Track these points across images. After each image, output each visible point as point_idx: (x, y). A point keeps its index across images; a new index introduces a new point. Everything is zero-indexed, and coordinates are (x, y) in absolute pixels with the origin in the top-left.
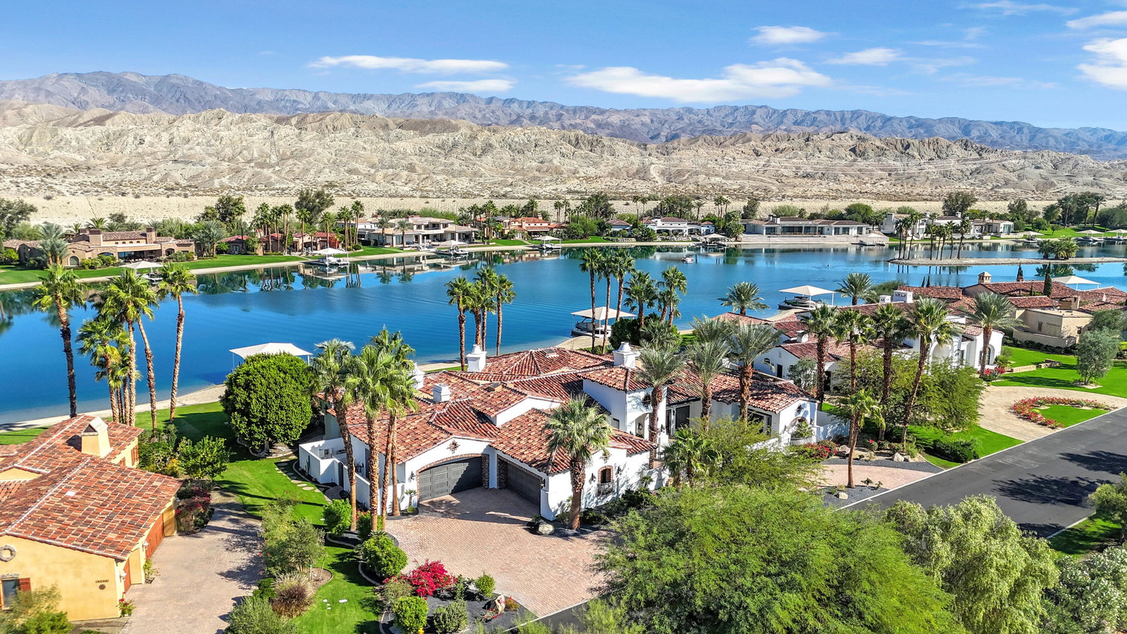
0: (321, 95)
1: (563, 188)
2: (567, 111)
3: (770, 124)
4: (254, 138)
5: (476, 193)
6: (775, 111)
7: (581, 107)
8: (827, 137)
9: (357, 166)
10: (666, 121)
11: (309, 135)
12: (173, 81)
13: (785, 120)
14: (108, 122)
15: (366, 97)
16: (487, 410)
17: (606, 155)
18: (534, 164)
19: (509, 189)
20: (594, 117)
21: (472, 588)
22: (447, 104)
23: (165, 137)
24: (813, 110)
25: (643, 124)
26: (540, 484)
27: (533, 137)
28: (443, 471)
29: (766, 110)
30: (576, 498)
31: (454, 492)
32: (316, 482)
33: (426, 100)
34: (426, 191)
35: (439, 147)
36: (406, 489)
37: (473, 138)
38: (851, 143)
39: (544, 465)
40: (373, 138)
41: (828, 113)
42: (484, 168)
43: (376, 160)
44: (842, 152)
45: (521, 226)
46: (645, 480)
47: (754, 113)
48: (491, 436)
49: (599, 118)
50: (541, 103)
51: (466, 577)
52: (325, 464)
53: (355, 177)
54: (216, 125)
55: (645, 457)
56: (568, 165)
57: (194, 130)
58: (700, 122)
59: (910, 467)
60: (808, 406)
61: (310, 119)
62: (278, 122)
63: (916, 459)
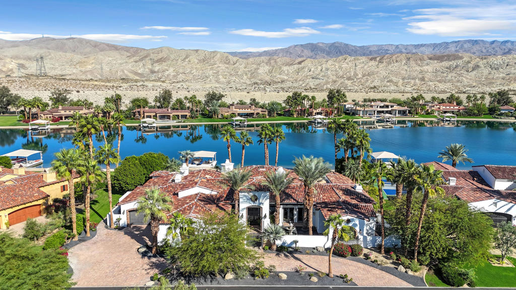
0: (400, 46)
9: (395, 78)
11: (382, 65)
12: (337, 45)
14: (302, 63)
22: (467, 46)
33: (455, 45)
35: (447, 68)
37: (469, 63)
40: (414, 65)
45: (440, 108)
59: (404, 277)
60: (357, 222)
61: (385, 57)
62: (371, 59)
63: (417, 274)
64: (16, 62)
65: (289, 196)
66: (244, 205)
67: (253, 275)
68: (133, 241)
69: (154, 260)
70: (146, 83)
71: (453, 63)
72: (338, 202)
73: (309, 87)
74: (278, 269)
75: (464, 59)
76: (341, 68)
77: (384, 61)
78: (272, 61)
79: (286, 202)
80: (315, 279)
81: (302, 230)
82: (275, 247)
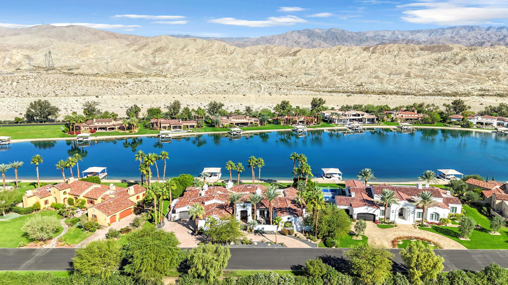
11: (375, 56)
12: (333, 31)
22: (462, 32)
59: (309, 244)
60: (293, 218)
61: (379, 48)
62: (365, 50)
63: (315, 243)
64: (21, 53)
65: (262, 204)
66: (239, 209)
67: (242, 243)
68: (184, 227)
69: (197, 236)
70: (149, 79)
71: (442, 55)
72: (286, 208)
73: (301, 84)
74: (253, 241)
75: (454, 51)
76: (334, 60)
77: (377, 51)
78: (269, 50)
79: (261, 207)
80: (269, 245)
81: (268, 222)
82: (253, 231)
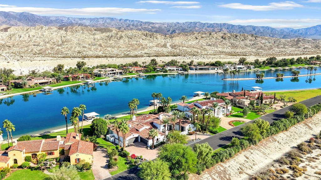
0: (70, 18)
1: (143, 52)
2: (143, 23)
3: (201, 27)
4: (53, 35)
5: (120, 54)
6: (202, 23)
7: (147, 22)
8: (215, 33)
9: (85, 45)
10: (171, 26)
11: (69, 33)
13: (205, 26)
14: (9, 30)
15: (84, 19)
16: (138, 129)
17: (155, 39)
18: (135, 43)
19: (129, 53)
20: (151, 25)
21: (139, 157)
22: (108, 21)
23: (27, 35)
24: (213, 23)
25: (165, 27)
26: (147, 141)
27: (134, 34)
28: (132, 139)
29: (199, 23)
30: (153, 143)
31: (133, 143)
32: (110, 142)
33: (101, 20)
34: (106, 54)
35: (107, 37)
36: (127, 143)
37: (117, 34)
38: (222, 35)
39: (148, 139)
40: (88, 34)
41: (217, 24)
42: (121, 44)
43: (90, 42)
44: (219, 38)
45: (134, 69)
46: (164, 140)
47: (196, 24)
48: (139, 133)
49: (153, 25)
50: (135, 21)
51: (138, 156)
52: (112, 139)
53: (85, 49)
54: (41, 30)
55: (164, 136)
56: (144, 42)
57: (35, 33)
58: (181, 26)
59: (207, 135)
62: (59, 29)
75: (113, 32)
77: (68, 30)
80: (194, 141)
